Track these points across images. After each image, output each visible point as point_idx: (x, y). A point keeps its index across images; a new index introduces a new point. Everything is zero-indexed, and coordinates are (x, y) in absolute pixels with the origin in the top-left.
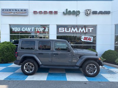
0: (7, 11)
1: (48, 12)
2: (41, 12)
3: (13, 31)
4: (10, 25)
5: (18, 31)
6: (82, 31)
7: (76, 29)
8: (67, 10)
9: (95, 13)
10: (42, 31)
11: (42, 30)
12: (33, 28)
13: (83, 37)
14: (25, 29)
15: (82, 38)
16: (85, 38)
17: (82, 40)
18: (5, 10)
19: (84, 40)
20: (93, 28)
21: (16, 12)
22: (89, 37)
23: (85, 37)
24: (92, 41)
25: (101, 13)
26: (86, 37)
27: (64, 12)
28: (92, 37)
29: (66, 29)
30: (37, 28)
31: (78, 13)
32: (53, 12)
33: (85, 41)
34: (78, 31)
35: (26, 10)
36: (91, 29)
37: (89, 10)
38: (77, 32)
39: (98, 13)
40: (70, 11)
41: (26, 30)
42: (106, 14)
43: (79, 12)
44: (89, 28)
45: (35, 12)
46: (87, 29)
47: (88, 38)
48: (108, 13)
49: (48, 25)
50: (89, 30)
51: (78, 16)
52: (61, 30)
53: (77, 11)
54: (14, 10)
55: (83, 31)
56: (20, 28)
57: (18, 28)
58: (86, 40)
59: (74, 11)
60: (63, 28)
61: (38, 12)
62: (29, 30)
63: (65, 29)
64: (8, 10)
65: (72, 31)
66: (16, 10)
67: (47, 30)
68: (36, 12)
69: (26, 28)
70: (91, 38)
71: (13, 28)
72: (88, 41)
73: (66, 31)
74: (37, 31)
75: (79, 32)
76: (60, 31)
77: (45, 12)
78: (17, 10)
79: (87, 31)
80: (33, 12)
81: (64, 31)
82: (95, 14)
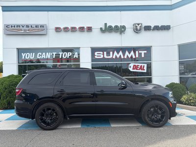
0: (13, 27)
1: (77, 28)
2: (66, 29)
3: (23, 58)
4: (18, 49)
5: (31, 58)
6: (130, 56)
7: (121, 53)
8: (106, 24)
9: (148, 28)
10: (68, 57)
11: (68, 55)
12: (54, 53)
13: (132, 65)
14: (41, 55)
15: (130, 67)
16: (135, 67)
17: (131, 69)
18: (10, 27)
19: (133, 69)
20: (146, 52)
21: (27, 29)
22: (140, 65)
23: (134, 65)
24: (145, 71)
25: (157, 28)
26: (136, 64)
27: (101, 29)
28: (146, 65)
29: (105, 53)
30: (61, 53)
31: (123, 30)
32: (85, 28)
33: (135, 70)
34: (124, 56)
35: (43, 27)
36: (143, 52)
37: (138, 24)
38: (122, 57)
39: (152, 28)
40: (110, 27)
41: (44, 56)
42: (165, 29)
43: (124, 27)
44: (140, 52)
45: (58, 30)
46: (137, 52)
47: (139, 67)
48: (167, 28)
49: (79, 48)
50: (140, 54)
51: (123, 33)
52: (99, 55)
53: (121, 26)
54: (25, 26)
55: (132, 56)
56: (34, 54)
57: (31, 54)
58: (137, 69)
59: (116, 26)
60: (102, 53)
61: (62, 28)
62: (49, 57)
63: (103, 54)
64: (16, 26)
65: (114, 57)
66: (27, 26)
67: (76, 56)
68: (59, 28)
69: (44, 53)
70: (144, 66)
71: (23, 54)
72: (140, 71)
73: (105, 56)
74: (60, 57)
75: (126, 57)
76: (96, 57)
77: (73, 29)
78: (30, 26)
79: (137, 56)
80: (54, 28)
81: (102, 57)
82: (148, 30)
